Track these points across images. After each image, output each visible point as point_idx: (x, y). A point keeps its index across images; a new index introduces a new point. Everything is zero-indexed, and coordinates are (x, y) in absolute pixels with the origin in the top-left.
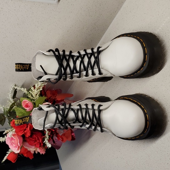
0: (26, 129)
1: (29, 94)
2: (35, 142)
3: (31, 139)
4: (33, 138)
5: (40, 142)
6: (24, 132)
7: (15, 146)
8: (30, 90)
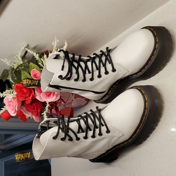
0: (28, 97)
1: (39, 61)
2: (32, 110)
3: (30, 106)
4: (32, 106)
5: (39, 112)
6: (25, 98)
7: (12, 108)
8: (43, 57)
